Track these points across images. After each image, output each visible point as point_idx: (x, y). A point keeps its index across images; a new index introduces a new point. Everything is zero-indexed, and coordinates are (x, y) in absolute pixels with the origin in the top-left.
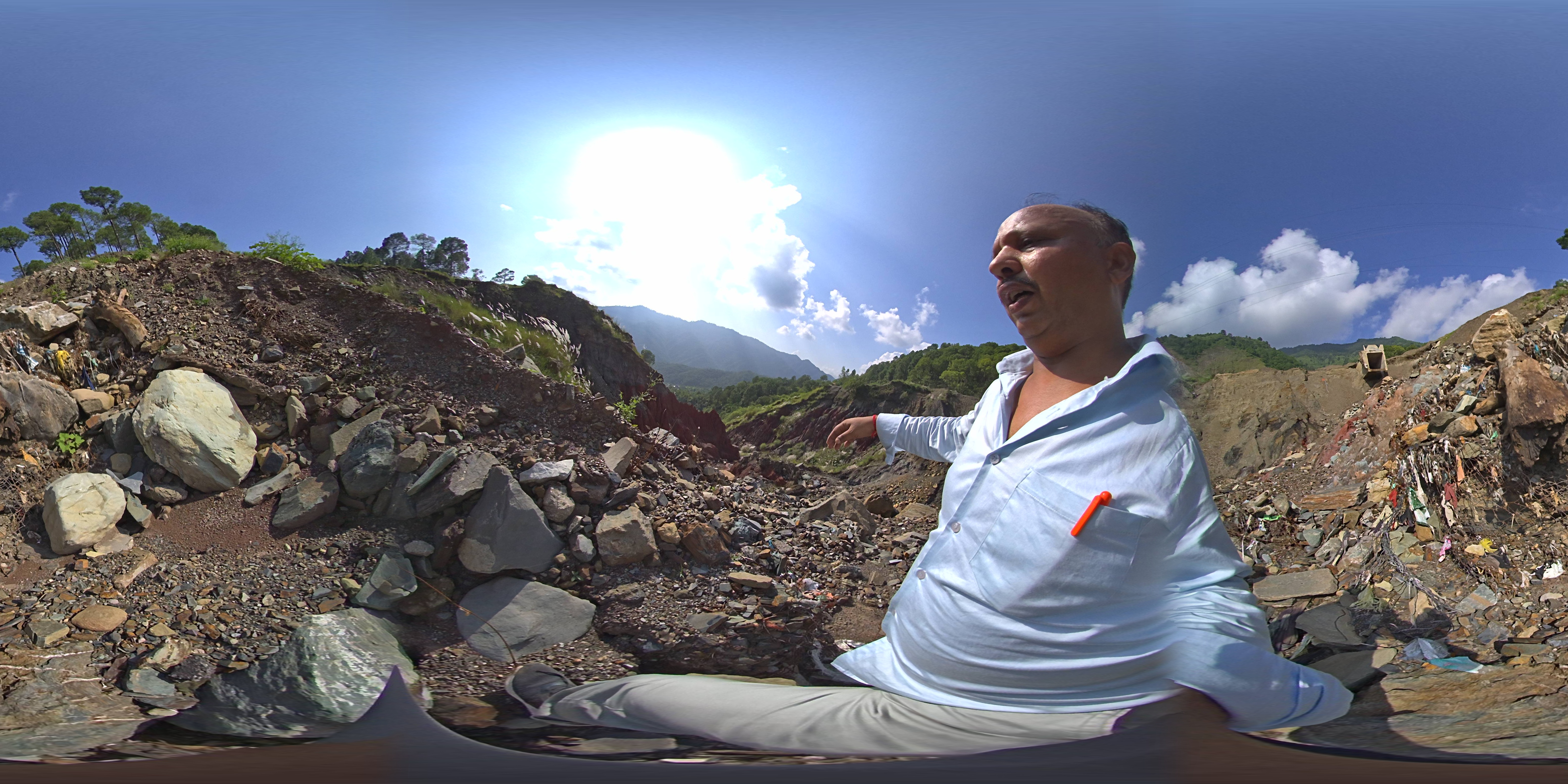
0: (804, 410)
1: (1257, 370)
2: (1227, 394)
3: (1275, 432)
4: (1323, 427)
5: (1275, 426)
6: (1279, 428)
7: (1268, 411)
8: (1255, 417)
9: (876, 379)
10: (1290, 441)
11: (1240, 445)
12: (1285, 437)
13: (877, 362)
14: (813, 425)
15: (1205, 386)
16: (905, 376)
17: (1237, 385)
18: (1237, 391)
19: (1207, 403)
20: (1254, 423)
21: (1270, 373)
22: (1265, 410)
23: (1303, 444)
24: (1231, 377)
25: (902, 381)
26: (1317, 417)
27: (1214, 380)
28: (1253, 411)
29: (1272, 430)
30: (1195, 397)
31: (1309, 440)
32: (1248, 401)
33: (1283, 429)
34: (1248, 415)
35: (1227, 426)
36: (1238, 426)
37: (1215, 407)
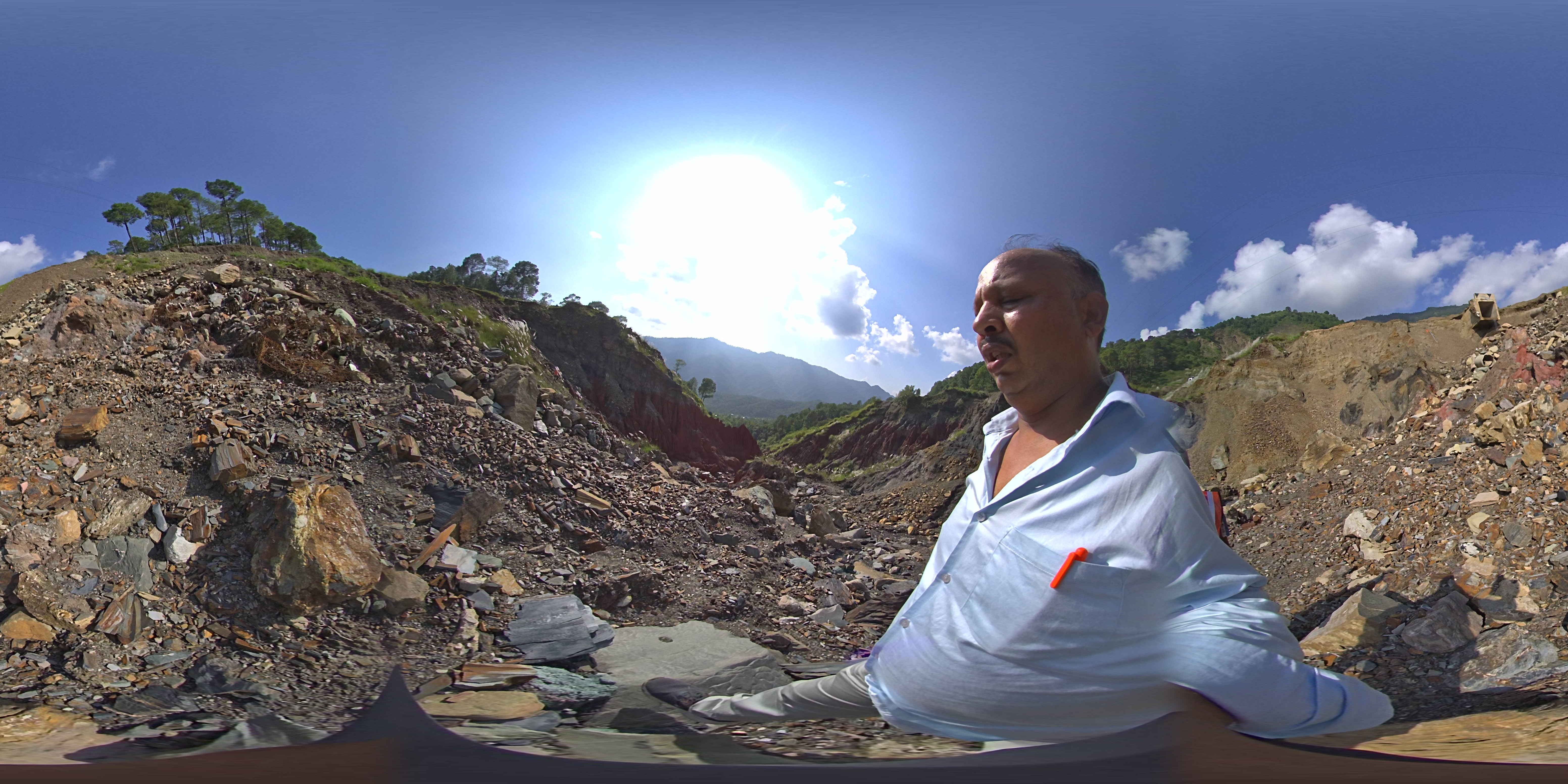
0: (854, 427)
2: (1323, 350)
3: (1394, 382)
4: (1447, 373)
5: (1392, 376)
6: (1398, 377)
7: (1377, 362)
8: (1363, 369)
9: (940, 398)
10: (1416, 389)
11: (1355, 401)
12: (1406, 386)
14: (862, 443)
15: (1296, 344)
16: (966, 386)
17: (1332, 340)
18: (1334, 346)
19: (1301, 361)
20: (1364, 375)
21: (1368, 325)
22: (1373, 363)
23: (1430, 391)
24: (1324, 331)
27: (1304, 337)
28: (1358, 365)
29: (1389, 381)
30: (1286, 355)
31: (1435, 386)
32: (1350, 355)
33: (1402, 378)
34: (1353, 369)
35: (1331, 384)
36: (1345, 381)
37: (1311, 364)
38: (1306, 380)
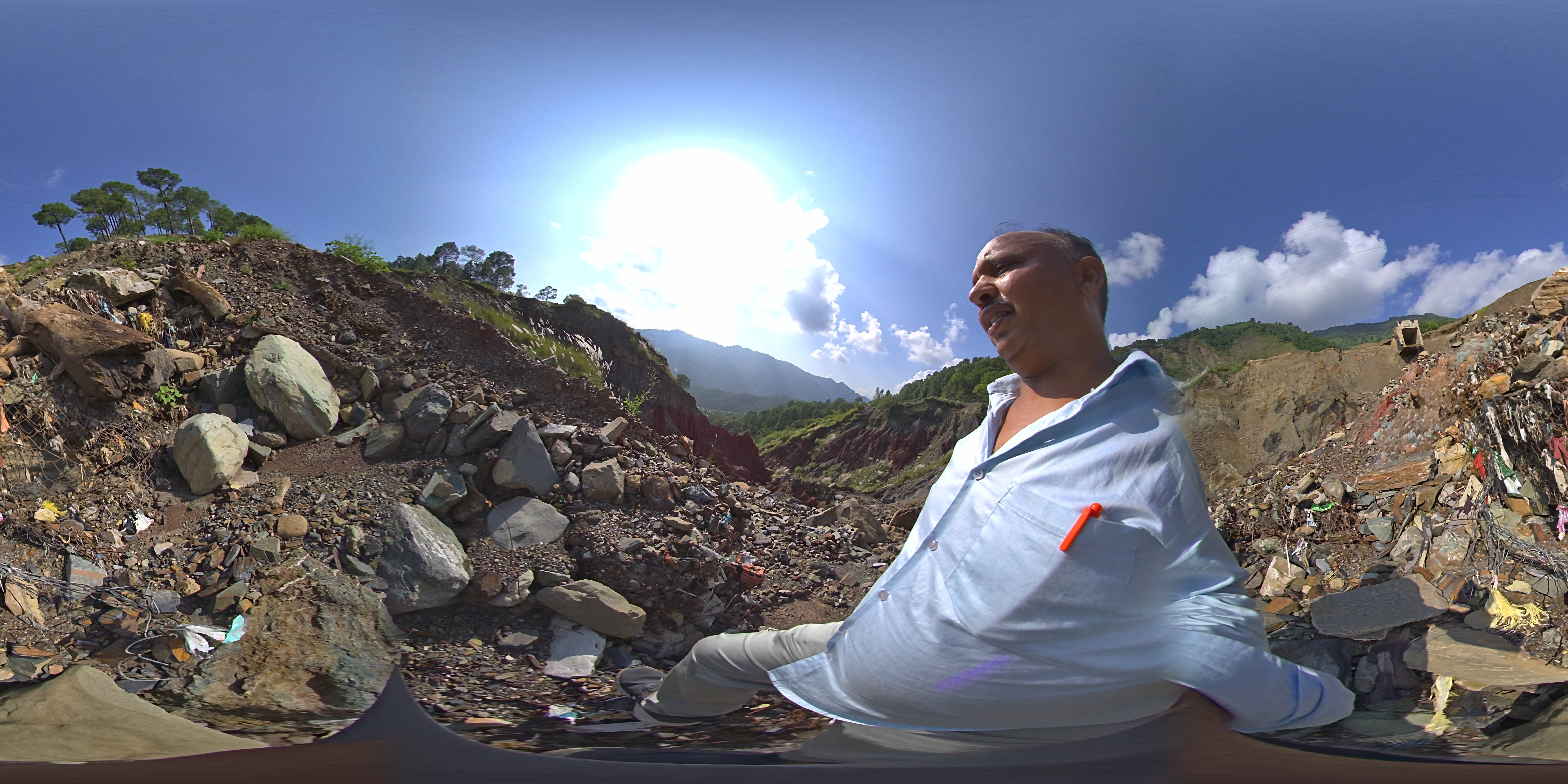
0: (838, 432)
1: (1289, 354)
2: (1261, 380)
3: (1313, 414)
4: (1361, 406)
5: (1312, 408)
6: (1316, 410)
7: (1304, 393)
8: (1292, 401)
9: (911, 399)
10: (1329, 422)
11: (1278, 431)
12: (1323, 419)
13: (910, 382)
14: (848, 447)
15: (1237, 375)
16: (939, 393)
17: (1270, 370)
18: (1271, 376)
19: (1241, 391)
20: (1290, 407)
21: (1302, 355)
22: (1300, 392)
23: (1342, 425)
24: (1264, 362)
25: (936, 397)
26: (1354, 396)
27: (1246, 367)
28: (1289, 395)
29: (1309, 413)
30: (1229, 386)
31: (1348, 420)
32: (1283, 386)
33: (1320, 410)
34: (1284, 399)
35: (1263, 413)
36: (1276, 410)
37: (1250, 394)
38: (1244, 408)
